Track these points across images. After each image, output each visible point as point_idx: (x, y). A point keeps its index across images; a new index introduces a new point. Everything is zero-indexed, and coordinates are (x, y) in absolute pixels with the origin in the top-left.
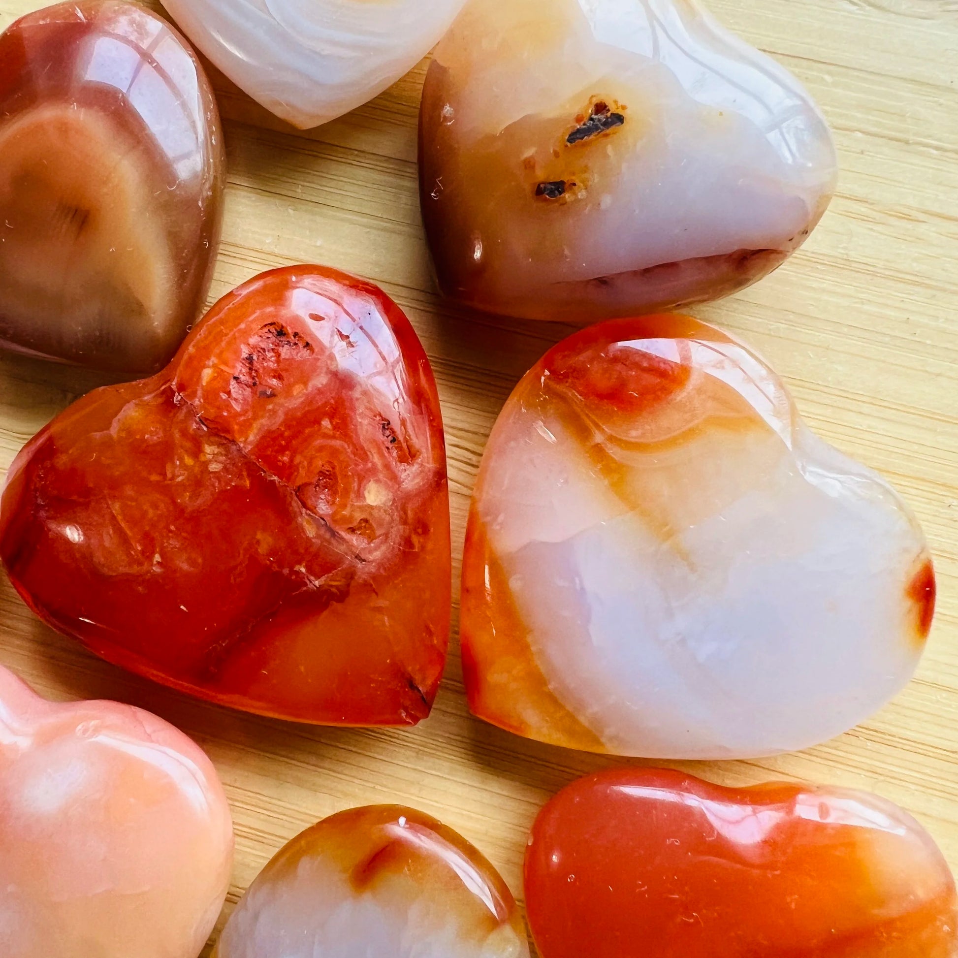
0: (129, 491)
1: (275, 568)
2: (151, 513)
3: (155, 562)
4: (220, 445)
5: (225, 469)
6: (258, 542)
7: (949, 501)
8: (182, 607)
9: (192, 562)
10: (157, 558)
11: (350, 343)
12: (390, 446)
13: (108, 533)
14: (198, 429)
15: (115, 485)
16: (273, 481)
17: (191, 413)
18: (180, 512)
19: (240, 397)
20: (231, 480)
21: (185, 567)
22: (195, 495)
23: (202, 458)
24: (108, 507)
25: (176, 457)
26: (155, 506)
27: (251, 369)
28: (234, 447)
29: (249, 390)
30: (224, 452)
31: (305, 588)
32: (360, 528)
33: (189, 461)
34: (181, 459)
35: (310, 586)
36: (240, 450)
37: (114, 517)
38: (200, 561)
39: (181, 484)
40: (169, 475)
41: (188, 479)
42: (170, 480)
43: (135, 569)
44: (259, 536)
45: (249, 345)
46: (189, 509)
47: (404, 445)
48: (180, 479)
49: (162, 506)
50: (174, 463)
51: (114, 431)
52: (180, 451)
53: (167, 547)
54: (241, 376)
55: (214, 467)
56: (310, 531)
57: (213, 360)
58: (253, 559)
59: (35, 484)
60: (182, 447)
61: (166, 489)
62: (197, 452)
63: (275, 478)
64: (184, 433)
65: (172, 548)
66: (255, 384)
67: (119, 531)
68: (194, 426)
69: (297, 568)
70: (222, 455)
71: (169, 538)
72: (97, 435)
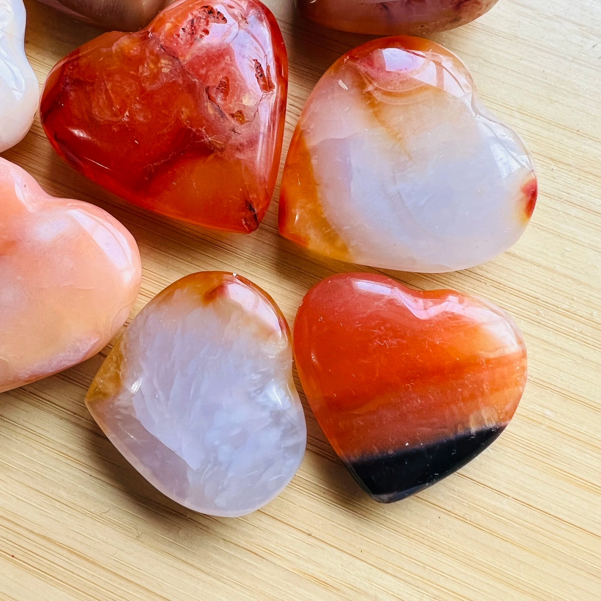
0: (117, 77)
1: (189, 127)
2: (128, 90)
3: (125, 116)
4: (170, 60)
5: (171, 71)
6: (182, 112)
7: (552, 167)
8: (136, 141)
9: (145, 117)
10: (127, 113)
11: (246, 22)
12: (259, 77)
13: (103, 98)
14: (160, 50)
15: (110, 75)
16: (195, 82)
17: (158, 42)
18: (143, 91)
19: (184, 38)
20: (173, 77)
21: (141, 119)
22: (152, 83)
23: (159, 65)
24: (105, 85)
25: (145, 63)
26: (130, 86)
27: (192, 26)
28: (177, 62)
29: (190, 36)
30: (171, 64)
31: (203, 140)
32: (236, 116)
33: (152, 66)
34: (148, 65)
35: (205, 139)
36: (180, 63)
37: (107, 90)
38: (150, 117)
39: (146, 77)
40: (140, 71)
41: (150, 75)
42: (141, 74)
43: (115, 119)
44: (183, 109)
45: (193, 14)
46: (149, 89)
47: (267, 80)
48: (146, 74)
49: (134, 86)
50: (143, 66)
51: (114, 48)
52: (149, 60)
53: (133, 108)
54: (186, 29)
55: (165, 70)
56: (211, 111)
57: (173, 19)
58: (178, 120)
59: (67, 72)
60: (149, 58)
61: (138, 79)
62: (156, 62)
63: (196, 80)
64: (152, 53)
65: (136, 109)
66: (193, 33)
67: (109, 98)
68: (158, 49)
69: (200, 129)
70: (170, 65)
71: (135, 103)
72: (104, 50)
